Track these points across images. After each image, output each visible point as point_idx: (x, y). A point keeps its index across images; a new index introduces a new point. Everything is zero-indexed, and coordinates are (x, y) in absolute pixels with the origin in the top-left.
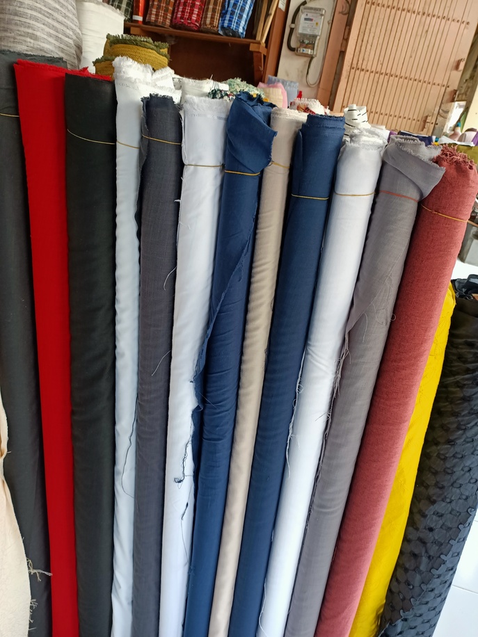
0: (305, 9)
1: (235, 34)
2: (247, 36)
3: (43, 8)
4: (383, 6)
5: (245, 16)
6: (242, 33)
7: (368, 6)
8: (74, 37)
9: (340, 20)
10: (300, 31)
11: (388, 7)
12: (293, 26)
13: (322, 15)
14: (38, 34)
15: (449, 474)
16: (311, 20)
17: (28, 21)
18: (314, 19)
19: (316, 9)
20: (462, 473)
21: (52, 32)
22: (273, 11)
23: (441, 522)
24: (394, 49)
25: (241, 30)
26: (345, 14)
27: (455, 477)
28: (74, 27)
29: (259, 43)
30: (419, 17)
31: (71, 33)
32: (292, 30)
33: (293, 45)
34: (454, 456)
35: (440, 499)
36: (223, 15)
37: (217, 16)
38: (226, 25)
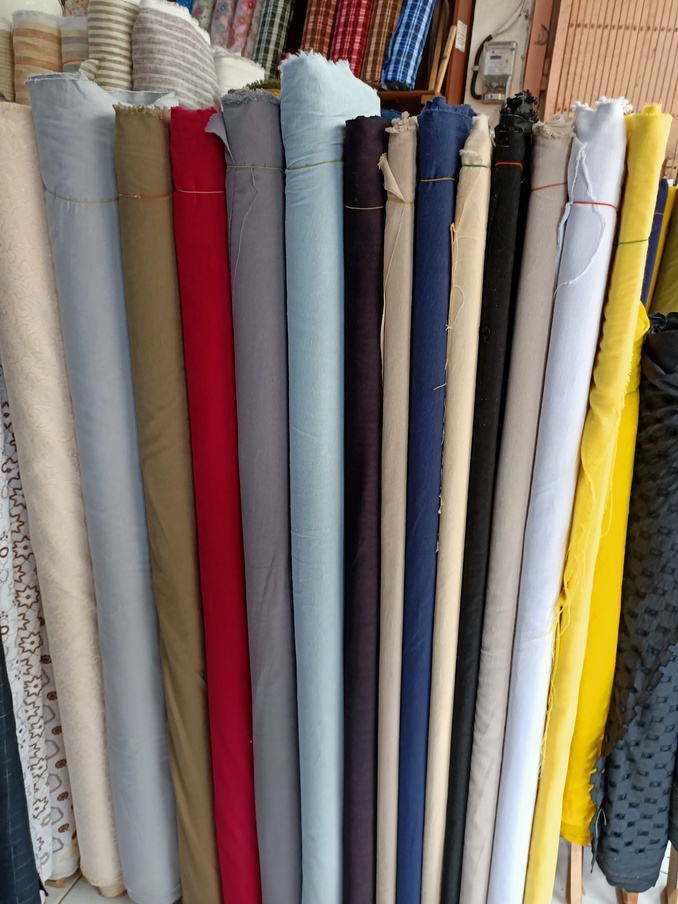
0: (490, 45)
1: (402, 86)
2: (417, 87)
3: (182, 63)
4: (592, 26)
5: (413, 63)
6: (410, 85)
7: (572, 30)
8: (213, 92)
9: (537, 52)
10: (486, 72)
11: (599, 26)
12: (477, 68)
13: (512, 49)
14: (179, 89)
15: (656, 556)
16: (498, 57)
17: (168, 77)
18: (503, 56)
19: (504, 43)
20: (673, 553)
21: (191, 87)
22: (448, 53)
23: (655, 623)
24: (612, 78)
25: (409, 81)
26: (543, 44)
27: (664, 560)
28: (212, 81)
29: (433, 93)
30: (642, 34)
31: (210, 87)
32: (475, 74)
33: (478, 91)
34: (659, 532)
35: (650, 591)
36: (385, 66)
37: (379, 68)
38: (390, 77)
